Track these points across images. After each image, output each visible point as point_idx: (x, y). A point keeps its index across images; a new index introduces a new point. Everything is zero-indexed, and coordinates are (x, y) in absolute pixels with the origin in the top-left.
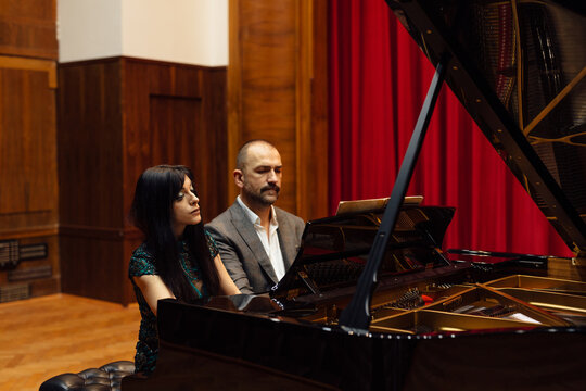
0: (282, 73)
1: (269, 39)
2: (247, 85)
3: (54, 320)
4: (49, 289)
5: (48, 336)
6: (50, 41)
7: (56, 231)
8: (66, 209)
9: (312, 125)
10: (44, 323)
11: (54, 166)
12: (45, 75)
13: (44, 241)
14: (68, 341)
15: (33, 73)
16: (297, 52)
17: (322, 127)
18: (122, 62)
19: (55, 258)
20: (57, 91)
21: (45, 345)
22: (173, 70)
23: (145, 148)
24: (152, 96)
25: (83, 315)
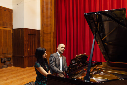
0: (49, 31)
1: (47, 26)
2: (43, 33)
3: (12, 71)
4: (11, 65)
5: (12, 74)
6: (11, 25)
7: (12, 56)
8: (14, 52)
9: (54, 39)
10: (11, 72)
11: (12, 45)
12: (10, 31)
13: (10, 58)
14: (16, 75)
15: (8, 30)
16: (51, 28)
17: (55, 39)
18: (24, 29)
19: (12, 60)
20: (12, 33)
21: (12, 76)
22: (32, 30)
23: (28, 42)
24: (29, 34)
25: (17, 70)
